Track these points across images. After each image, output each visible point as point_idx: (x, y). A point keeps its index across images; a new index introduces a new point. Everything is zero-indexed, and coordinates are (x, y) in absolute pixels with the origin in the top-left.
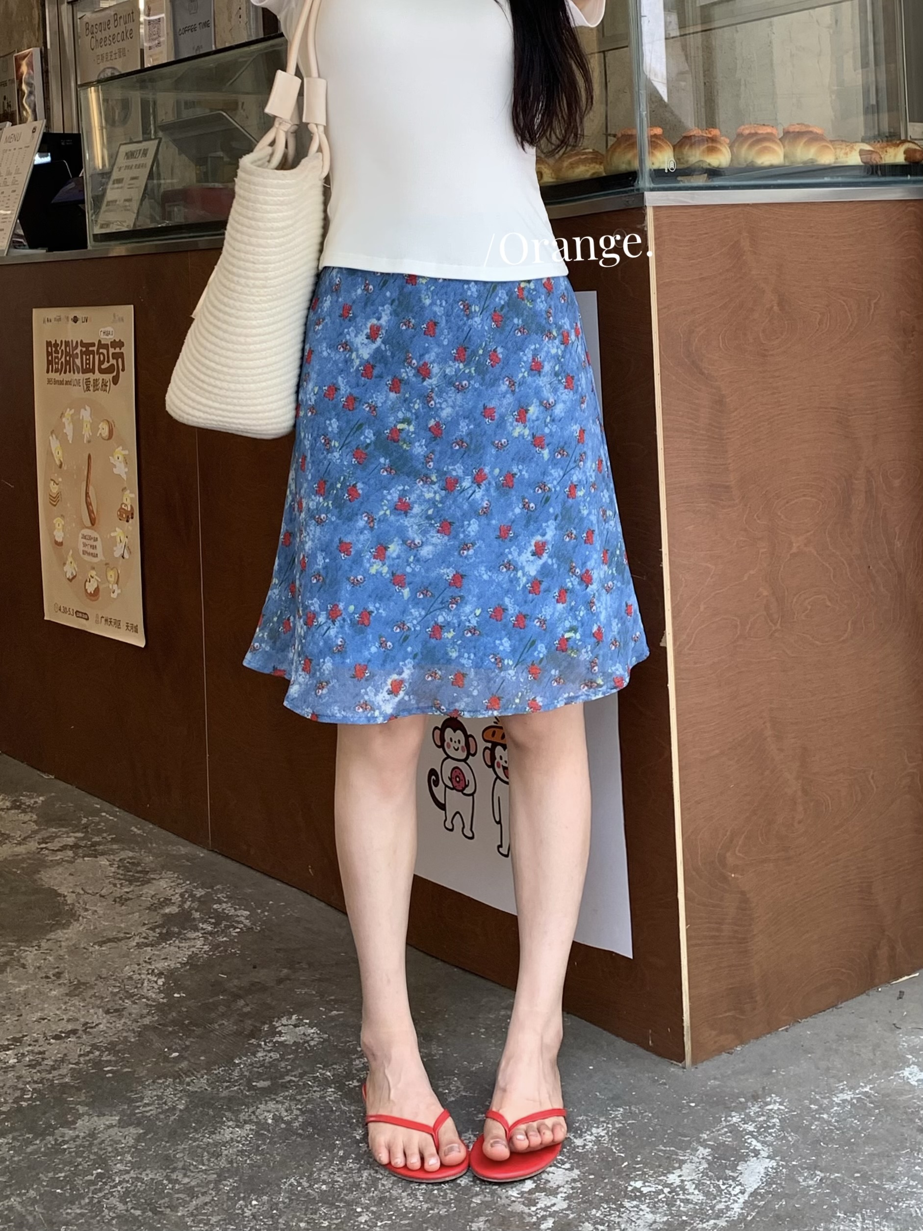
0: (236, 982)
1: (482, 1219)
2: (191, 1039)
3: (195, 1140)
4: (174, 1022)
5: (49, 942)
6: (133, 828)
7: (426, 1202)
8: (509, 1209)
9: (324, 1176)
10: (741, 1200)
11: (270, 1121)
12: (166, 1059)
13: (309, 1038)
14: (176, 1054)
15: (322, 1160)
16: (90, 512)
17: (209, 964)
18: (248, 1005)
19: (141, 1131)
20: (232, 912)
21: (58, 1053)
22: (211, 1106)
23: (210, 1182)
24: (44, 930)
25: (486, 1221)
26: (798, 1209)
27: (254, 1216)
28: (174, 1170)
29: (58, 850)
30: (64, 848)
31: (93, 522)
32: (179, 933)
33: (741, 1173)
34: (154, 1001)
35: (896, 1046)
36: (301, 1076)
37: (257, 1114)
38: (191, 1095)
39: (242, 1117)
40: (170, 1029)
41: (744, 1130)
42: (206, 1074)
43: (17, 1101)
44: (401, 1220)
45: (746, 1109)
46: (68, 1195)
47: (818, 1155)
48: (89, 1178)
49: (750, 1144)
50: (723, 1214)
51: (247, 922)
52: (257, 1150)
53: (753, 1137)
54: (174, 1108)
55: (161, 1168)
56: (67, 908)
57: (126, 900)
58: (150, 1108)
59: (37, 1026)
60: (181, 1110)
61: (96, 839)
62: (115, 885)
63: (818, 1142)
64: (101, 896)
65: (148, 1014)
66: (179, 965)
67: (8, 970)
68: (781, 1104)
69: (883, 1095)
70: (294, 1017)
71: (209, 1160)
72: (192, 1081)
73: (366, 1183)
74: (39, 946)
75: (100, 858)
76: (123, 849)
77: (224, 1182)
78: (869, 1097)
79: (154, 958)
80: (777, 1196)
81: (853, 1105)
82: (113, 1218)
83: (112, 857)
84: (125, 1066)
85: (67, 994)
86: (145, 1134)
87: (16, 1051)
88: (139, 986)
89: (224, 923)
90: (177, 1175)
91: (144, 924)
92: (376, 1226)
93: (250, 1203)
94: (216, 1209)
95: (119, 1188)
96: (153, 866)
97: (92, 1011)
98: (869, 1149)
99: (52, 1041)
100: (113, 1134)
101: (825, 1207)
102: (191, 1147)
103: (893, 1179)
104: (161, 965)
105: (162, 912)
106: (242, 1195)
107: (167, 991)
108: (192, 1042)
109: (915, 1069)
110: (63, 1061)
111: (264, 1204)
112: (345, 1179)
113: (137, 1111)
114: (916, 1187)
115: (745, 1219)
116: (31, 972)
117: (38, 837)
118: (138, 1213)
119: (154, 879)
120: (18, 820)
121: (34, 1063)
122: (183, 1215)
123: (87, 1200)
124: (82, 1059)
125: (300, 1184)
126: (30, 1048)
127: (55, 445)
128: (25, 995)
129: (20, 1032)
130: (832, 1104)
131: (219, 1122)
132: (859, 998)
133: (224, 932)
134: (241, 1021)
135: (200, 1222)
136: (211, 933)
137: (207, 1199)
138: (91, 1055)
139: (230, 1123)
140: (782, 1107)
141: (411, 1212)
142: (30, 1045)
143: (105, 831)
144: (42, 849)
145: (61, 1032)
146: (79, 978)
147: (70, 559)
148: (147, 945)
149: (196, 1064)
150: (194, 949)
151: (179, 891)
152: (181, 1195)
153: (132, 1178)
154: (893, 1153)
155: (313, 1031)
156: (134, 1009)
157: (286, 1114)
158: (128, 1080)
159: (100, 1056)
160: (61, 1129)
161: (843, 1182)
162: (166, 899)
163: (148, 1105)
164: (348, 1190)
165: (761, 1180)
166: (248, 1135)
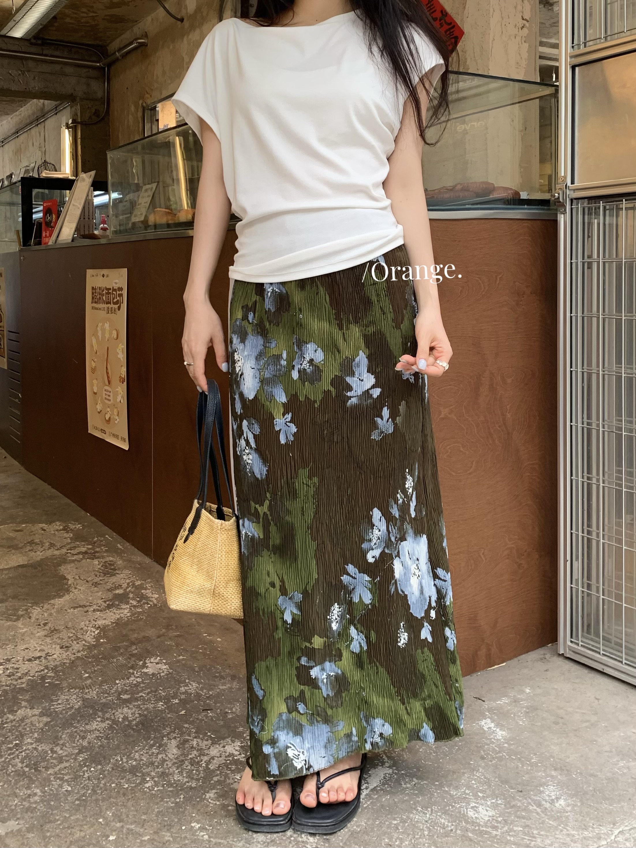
0: (136, 635)
1: (214, 791)
2: (99, 667)
3: (76, 727)
4: (93, 657)
5: (49, 605)
6: (119, 545)
7: (187, 778)
8: (231, 786)
9: (137, 756)
11: (120, 720)
12: (81, 678)
13: (161, 671)
14: (87, 675)
15: (139, 746)
16: (108, 377)
17: (126, 624)
18: (136, 649)
19: (49, 720)
20: (150, 595)
21: (26, 669)
22: (92, 707)
23: (73, 754)
24: (49, 598)
25: (216, 793)
26: (395, 803)
27: (89, 778)
28: (58, 745)
29: (76, 554)
30: (79, 553)
31: (109, 382)
32: (118, 605)
33: (370, 776)
34: (89, 643)
35: (481, 707)
36: (148, 694)
37: (115, 714)
38: (85, 700)
39: (107, 715)
42: (98, 688)
44: (169, 788)
47: (418, 768)
48: (11, 746)
49: (382, 757)
51: (155, 602)
54: (72, 707)
55: (51, 743)
56: (66, 586)
57: (99, 584)
58: (60, 706)
59: (23, 653)
60: (75, 709)
61: (98, 549)
62: (96, 576)
63: (421, 760)
64: (87, 581)
65: (83, 650)
66: (110, 623)
67: (21, 619)
70: (158, 658)
71: (78, 741)
72: (89, 692)
73: (158, 763)
74: (42, 607)
75: (95, 560)
76: (107, 556)
77: (81, 755)
79: (99, 618)
80: (387, 793)
83: (101, 560)
84: (57, 680)
85: (45, 636)
87: (4, 667)
88: (85, 633)
89: (144, 601)
90: (58, 749)
91: (102, 599)
92: (153, 790)
93: (90, 769)
94: (70, 771)
95: (23, 753)
96: (120, 566)
97: (54, 646)
98: (449, 767)
99: (26, 662)
100: (34, 720)
101: (412, 802)
102: (72, 732)
103: (457, 788)
104: (100, 623)
105: (114, 592)
106: (87, 764)
107: (97, 638)
108: (98, 669)
109: (489, 721)
110: (26, 674)
111: (96, 771)
112: (147, 759)
113: (52, 707)
114: (468, 794)
116: (32, 621)
117: (69, 546)
118: (27, 769)
119: (118, 574)
120: (63, 536)
121: (11, 674)
122: (50, 774)
123: (3, 759)
124: (37, 674)
125: (122, 759)
126: (13, 665)
127: (94, 341)
128: (23, 634)
129: (12, 655)
131: (92, 718)
133: (142, 607)
134: (130, 659)
135: (59, 778)
136: (135, 606)
137: (67, 765)
138: (42, 672)
139: (99, 719)
141: (175, 783)
143: (104, 546)
144: (68, 553)
145: (33, 657)
146: (55, 627)
147: (99, 402)
148: (98, 610)
149: (95, 681)
150: (122, 615)
151: (128, 581)
152: (54, 761)
153: (33, 748)
154: (462, 771)
155: (165, 667)
156: (76, 646)
157: (131, 716)
158: (56, 688)
159: (47, 673)
160: (8, 715)
161: (427, 787)
162: (119, 585)
163: (59, 704)
164: (146, 766)
165: (380, 781)
166: (105, 727)
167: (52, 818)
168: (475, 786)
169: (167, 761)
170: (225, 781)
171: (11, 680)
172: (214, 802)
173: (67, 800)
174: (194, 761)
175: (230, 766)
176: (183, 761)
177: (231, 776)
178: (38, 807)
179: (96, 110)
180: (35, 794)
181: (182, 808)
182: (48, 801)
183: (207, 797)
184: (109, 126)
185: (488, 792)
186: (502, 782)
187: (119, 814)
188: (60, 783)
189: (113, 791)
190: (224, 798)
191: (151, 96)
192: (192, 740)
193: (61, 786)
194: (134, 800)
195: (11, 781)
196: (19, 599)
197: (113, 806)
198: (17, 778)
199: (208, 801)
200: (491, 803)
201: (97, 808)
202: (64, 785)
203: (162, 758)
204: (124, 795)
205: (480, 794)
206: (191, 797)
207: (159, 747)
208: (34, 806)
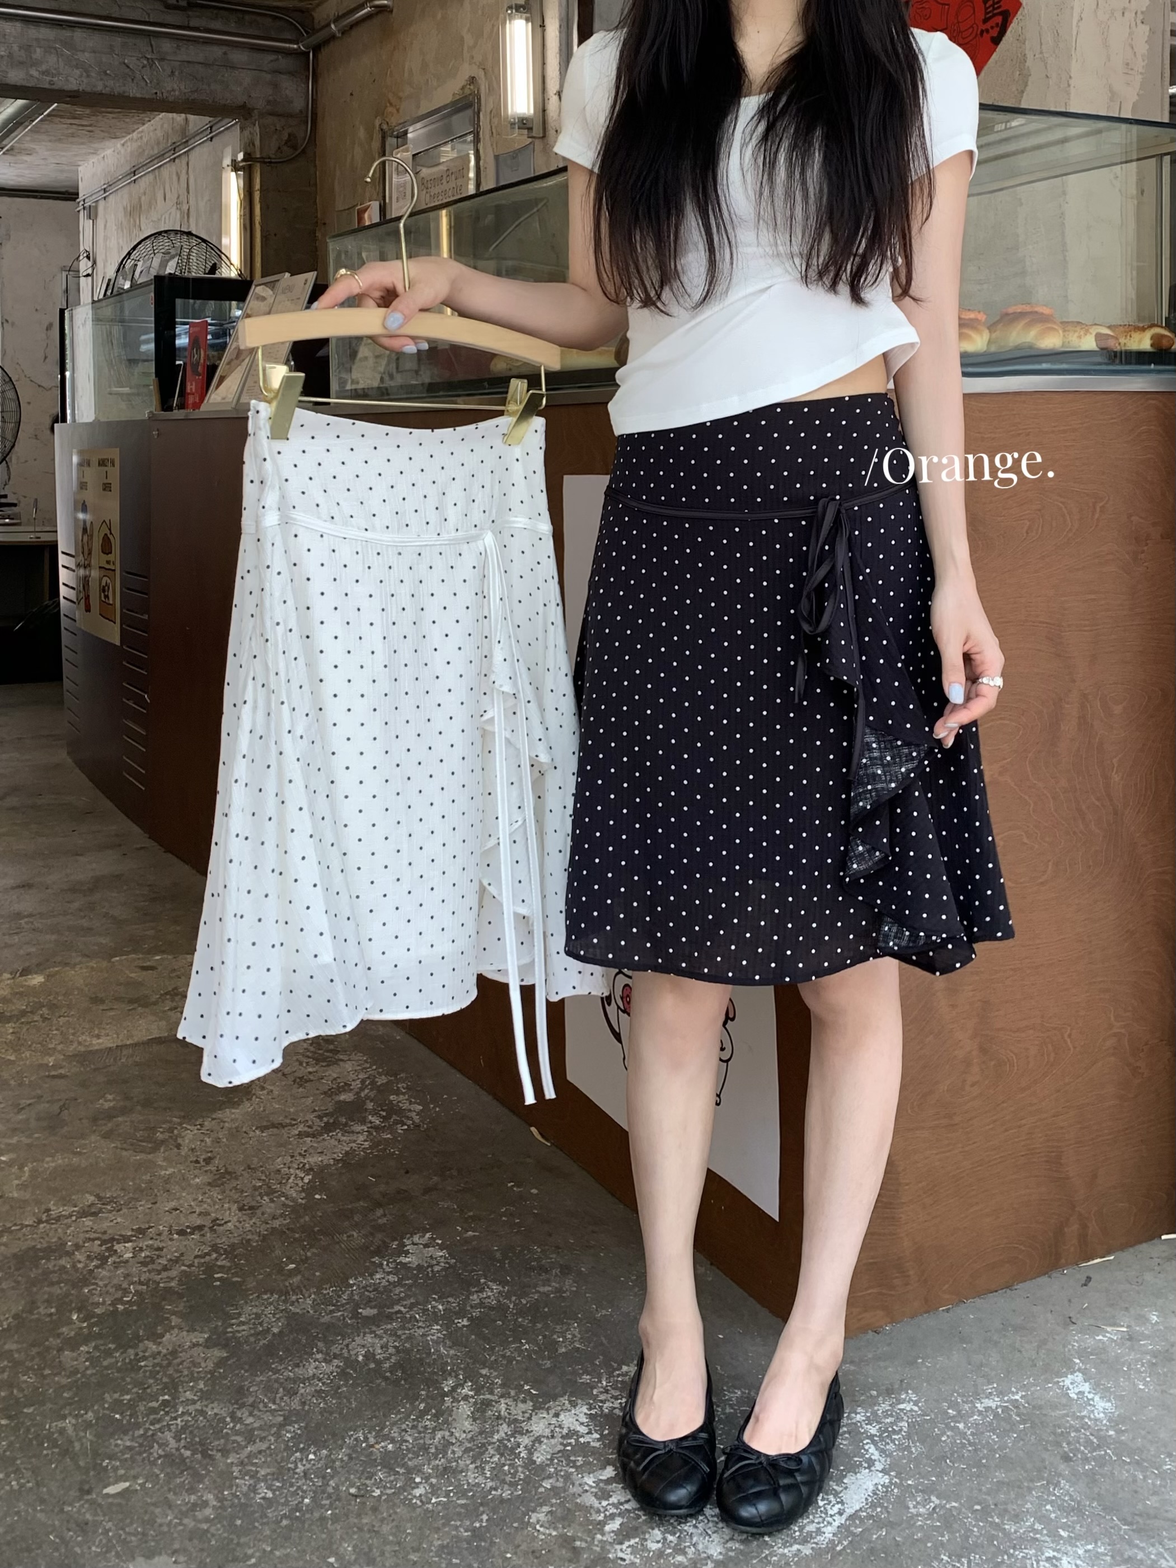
0: (382, 1188)
1: (546, 1509)
2: (314, 1250)
3: (276, 1371)
4: (303, 1229)
5: (214, 1122)
7: (492, 1480)
8: (578, 1501)
10: (836, 1524)
11: (360, 1358)
12: (281, 1271)
13: (435, 1262)
14: (293, 1266)
15: (399, 1413)
17: (363, 1164)
18: (385, 1215)
19: (225, 1355)
20: (405, 1106)
21: (176, 1251)
22: (306, 1332)
23: (273, 1425)
24: (213, 1107)
25: (550, 1512)
26: (897, 1544)
27: (306, 1474)
28: (242, 1406)
32: (346, 1125)
33: (846, 1488)
34: (293, 1201)
35: (1064, 1346)
36: (411, 1307)
37: (350, 1347)
38: (291, 1317)
39: (335, 1349)
40: (297, 1236)
41: (866, 1432)
42: (315, 1293)
43: (113, 1304)
44: (458, 1499)
45: (875, 1405)
46: (125, 1422)
47: (939, 1476)
48: (154, 1404)
49: (867, 1451)
50: (812, 1538)
51: (417, 1119)
52: (336, 1392)
53: (874, 1443)
54: (268, 1330)
55: (230, 1402)
57: (307, 1081)
58: (244, 1328)
59: (168, 1218)
60: (274, 1335)
62: (301, 1064)
63: (944, 1458)
64: (284, 1075)
65: (282, 1215)
66: (332, 1162)
67: (162, 1150)
68: (916, 1404)
69: (1034, 1407)
70: (428, 1235)
71: (281, 1399)
72: (297, 1300)
73: (436, 1448)
74: (201, 1125)
77: (288, 1428)
78: (1017, 1407)
79: (311, 1151)
80: (879, 1523)
81: (996, 1415)
82: (160, 1457)
84: (236, 1275)
86: (227, 1358)
87: (135, 1244)
88: (284, 1181)
89: (394, 1117)
91: (315, 1111)
92: (430, 1503)
93: (307, 1457)
94: (269, 1459)
95: (179, 1420)
96: (346, 1045)
97: (226, 1206)
98: (1000, 1475)
99: (176, 1236)
100: (196, 1354)
101: (929, 1545)
102: (269, 1380)
103: (1017, 1518)
104: (314, 1159)
105: (337, 1098)
106: (302, 1446)
107: (309, 1190)
108: (314, 1254)
109: (1079, 1377)
110: (176, 1261)
111: (321, 1459)
112: (415, 1439)
113: (229, 1330)
114: (1040, 1532)
115: (834, 1549)
116: (183, 1153)
118: (188, 1453)
119: (342, 1060)
121: (148, 1259)
122: (232, 1463)
123: (141, 1432)
124: (196, 1261)
125: (366, 1439)
126: (151, 1242)
128: (167, 1180)
129: (148, 1222)
130: (973, 1410)
131: (306, 1353)
132: (1039, 1280)
133: (391, 1129)
134: (372, 1234)
135: (248, 1473)
136: (377, 1128)
137: (264, 1446)
138: (207, 1257)
139: (319, 1356)
140: (916, 1408)
141: (471, 1490)
142: (152, 1239)
145: (188, 1227)
146: (228, 1166)
148: (308, 1135)
149: (308, 1280)
150: (354, 1145)
151: (362, 1076)
152: (239, 1439)
153: (196, 1410)
154: (1026, 1484)
155: (441, 1254)
156: (268, 1206)
157: (380, 1351)
158: (234, 1291)
159: (216, 1259)
160: (146, 1342)
161: (959, 1514)
162: (346, 1084)
163: (243, 1323)
164: (414, 1453)
165: (866, 1499)
166: (332, 1373)
167: (239, 1553)
168: (1053, 1516)
169: (453, 1444)
170: (565, 1490)
171: (149, 1271)
172: (547, 1532)
173: (267, 1517)
174: (506, 1446)
175: (572, 1458)
176: (483, 1445)
177: (576, 1477)
178: (213, 1530)
179: (289, 135)
180: (205, 1504)
181: (485, 1541)
182: (233, 1518)
183: (533, 1520)
184: (315, 166)
185: (1078, 1527)
186: (1104, 1509)
187: (367, 1550)
188: (252, 1482)
189: (353, 1503)
190: (566, 1523)
191: (398, 110)
192: (497, 1402)
193: (253, 1489)
194: (393, 1520)
195: (157, 1476)
196: (155, 1108)
197: (354, 1533)
198: (169, 1470)
199: (535, 1528)
200: (1086, 1551)
201: (324, 1536)
202: (258, 1486)
203: (443, 1438)
204: (375, 1509)
205: (1062, 1533)
206: (503, 1519)
207: (436, 1416)
208: (205, 1526)
